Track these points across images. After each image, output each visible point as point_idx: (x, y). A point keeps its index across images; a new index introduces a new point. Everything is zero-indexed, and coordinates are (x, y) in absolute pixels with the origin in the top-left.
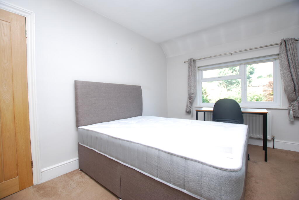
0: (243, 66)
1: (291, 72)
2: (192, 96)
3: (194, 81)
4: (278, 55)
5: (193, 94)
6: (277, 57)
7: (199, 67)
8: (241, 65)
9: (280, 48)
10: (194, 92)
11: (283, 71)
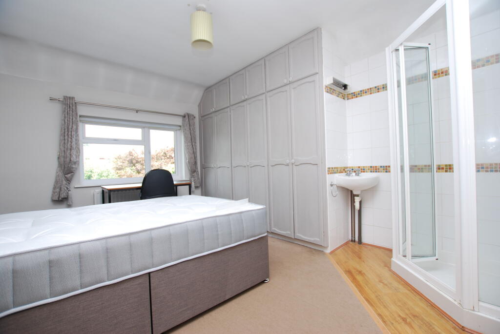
0: (146, 129)
1: (193, 146)
2: (73, 168)
3: (76, 140)
4: (180, 126)
5: (75, 163)
6: (179, 128)
7: (80, 116)
8: (144, 128)
9: (183, 121)
10: (77, 160)
11: (187, 143)
